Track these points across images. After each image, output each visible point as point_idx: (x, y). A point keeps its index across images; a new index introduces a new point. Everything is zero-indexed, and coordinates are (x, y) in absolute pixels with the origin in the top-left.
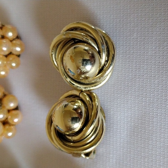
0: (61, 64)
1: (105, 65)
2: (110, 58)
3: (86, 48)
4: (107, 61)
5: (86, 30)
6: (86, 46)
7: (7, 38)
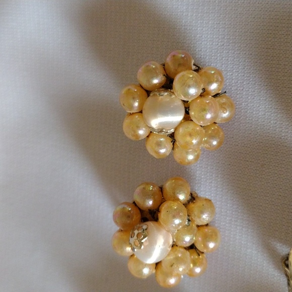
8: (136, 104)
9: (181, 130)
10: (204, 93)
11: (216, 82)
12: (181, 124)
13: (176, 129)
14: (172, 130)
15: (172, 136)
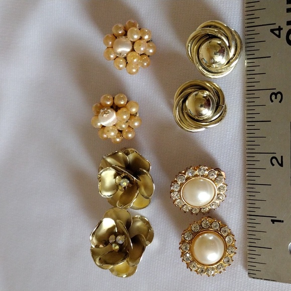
0: (196, 54)
1: (232, 58)
2: (237, 52)
3: (219, 42)
4: (234, 55)
5: (220, 29)
6: (219, 41)
7: (144, 39)
8: (111, 43)
9: (129, 55)
10: (141, 38)
11: (147, 34)
12: (129, 52)
13: (127, 54)
14: (125, 55)
15: (125, 58)
